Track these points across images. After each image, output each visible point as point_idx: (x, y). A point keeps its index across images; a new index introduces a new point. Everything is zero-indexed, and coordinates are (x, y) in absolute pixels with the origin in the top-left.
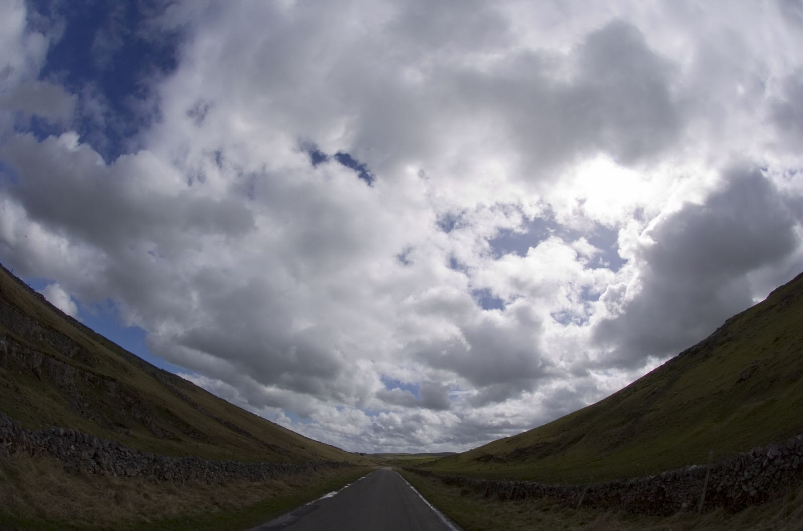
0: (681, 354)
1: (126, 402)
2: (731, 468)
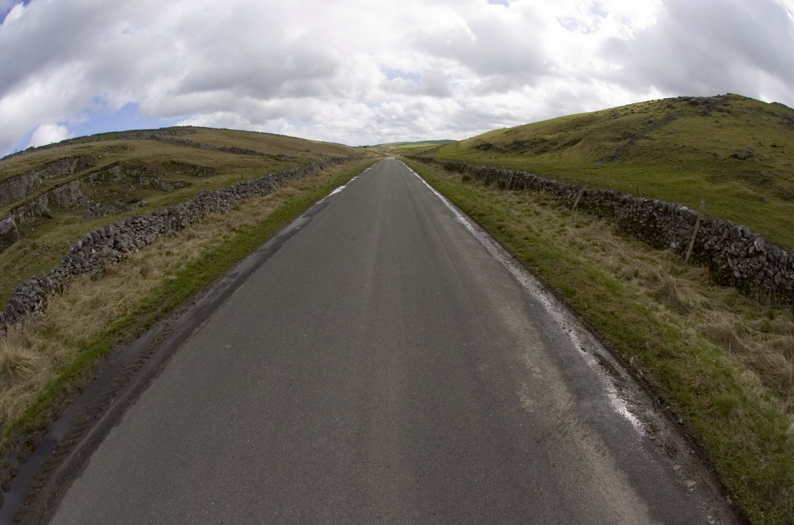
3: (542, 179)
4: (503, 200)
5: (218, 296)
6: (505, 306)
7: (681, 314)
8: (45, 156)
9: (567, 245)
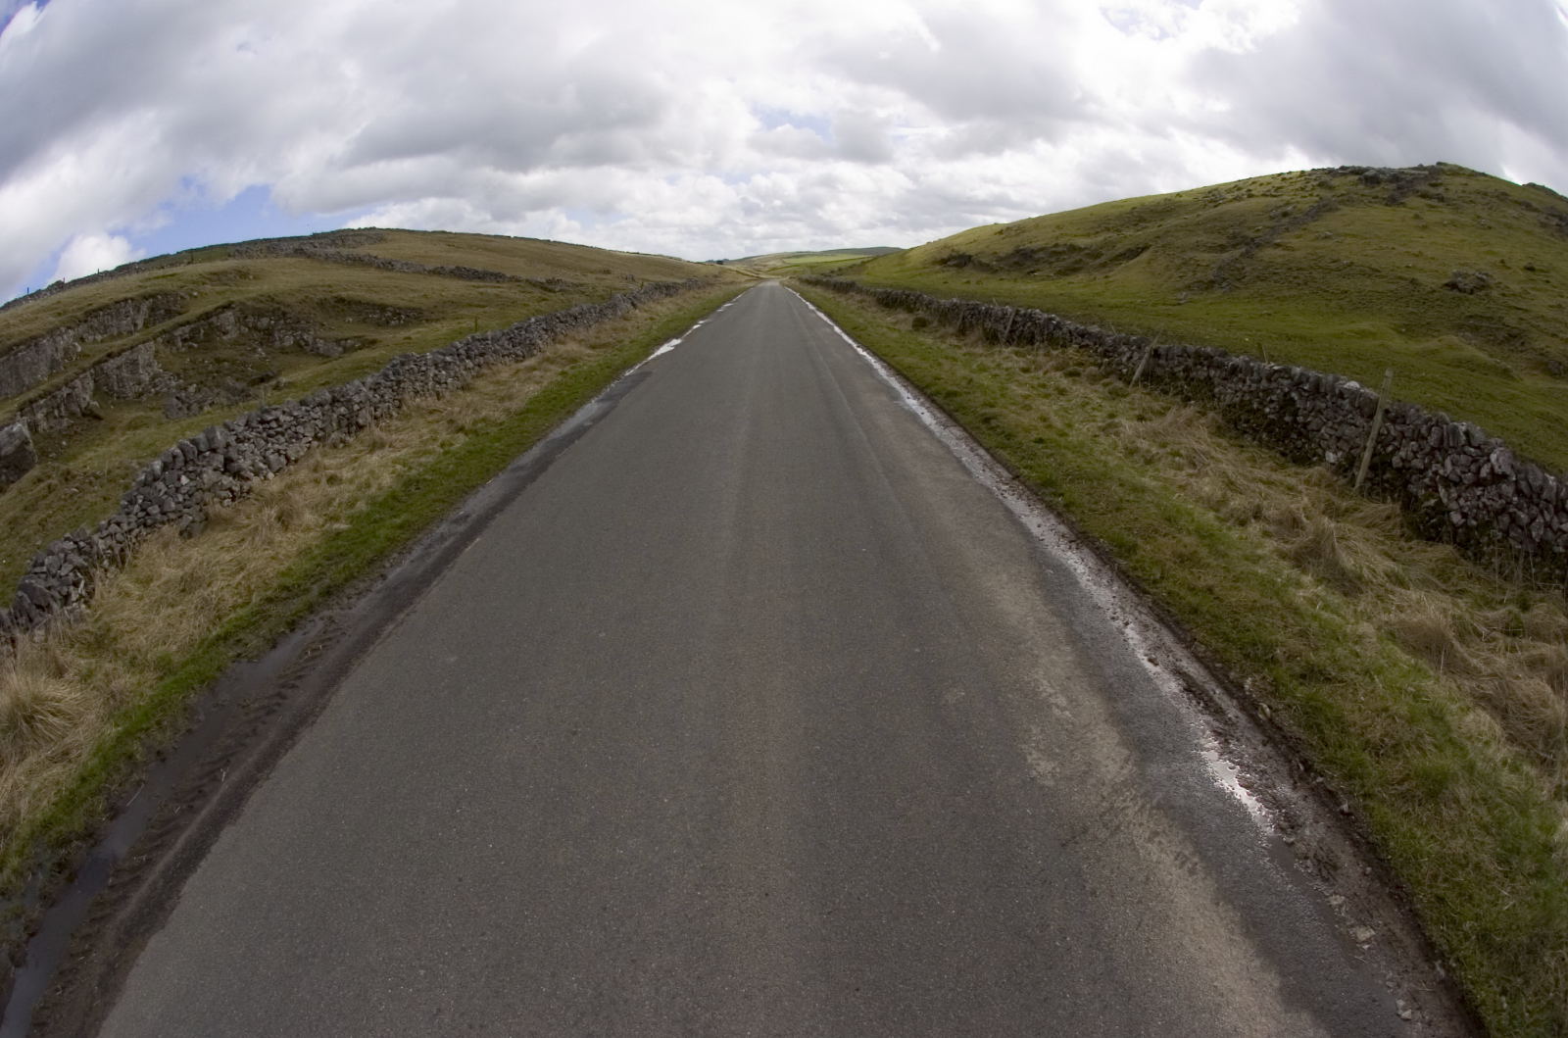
0: (1344, 168)
3: (1070, 324)
4: (993, 365)
5: (430, 561)
6: (997, 574)
7: (1346, 594)
8: (86, 298)
9: (1121, 455)
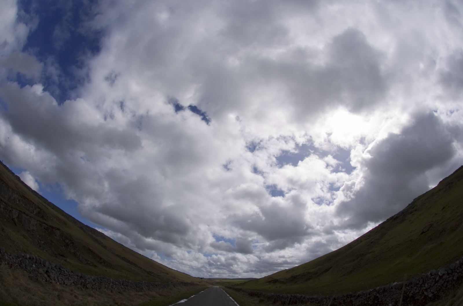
0: (387, 220)
1: (65, 242)
2: (418, 282)
3: (308, 296)
